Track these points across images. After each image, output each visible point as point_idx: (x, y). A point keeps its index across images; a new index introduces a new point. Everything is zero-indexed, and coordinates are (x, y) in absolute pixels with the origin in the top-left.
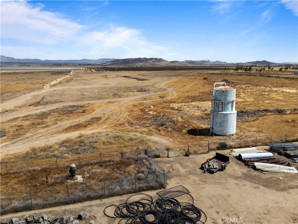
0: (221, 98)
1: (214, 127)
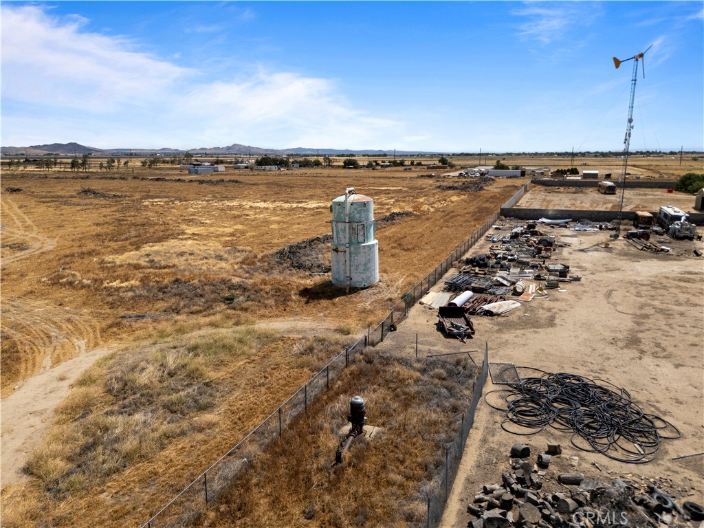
0: (360, 217)
1: (353, 275)
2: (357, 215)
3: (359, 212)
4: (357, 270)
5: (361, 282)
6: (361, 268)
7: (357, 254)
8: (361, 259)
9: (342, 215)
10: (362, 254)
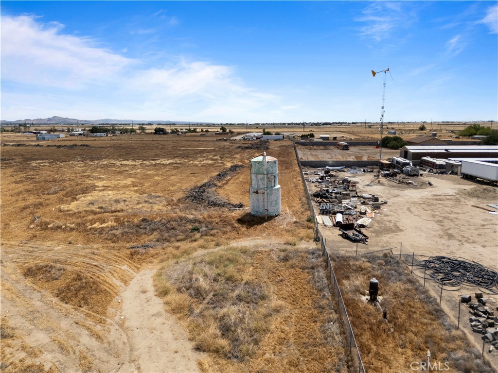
0: (273, 171)
1: (269, 208)
2: (271, 170)
3: (272, 168)
4: (271, 204)
5: (274, 212)
6: (274, 203)
7: (271, 194)
8: (273, 197)
9: (261, 170)
10: (274, 194)
